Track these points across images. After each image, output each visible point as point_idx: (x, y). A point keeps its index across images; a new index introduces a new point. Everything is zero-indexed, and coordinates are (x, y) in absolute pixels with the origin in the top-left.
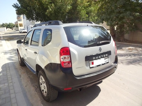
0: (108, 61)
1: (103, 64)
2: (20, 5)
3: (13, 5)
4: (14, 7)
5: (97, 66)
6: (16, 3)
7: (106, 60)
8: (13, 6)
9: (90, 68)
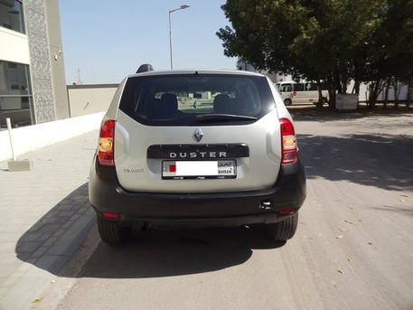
0: (232, 174)
1: (208, 177)
2: (234, 31)
3: (219, 31)
4: (220, 37)
5: (186, 178)
6: (227, 27)
7: (227, 168)
8: (218, 34)
9: (164, 178)
